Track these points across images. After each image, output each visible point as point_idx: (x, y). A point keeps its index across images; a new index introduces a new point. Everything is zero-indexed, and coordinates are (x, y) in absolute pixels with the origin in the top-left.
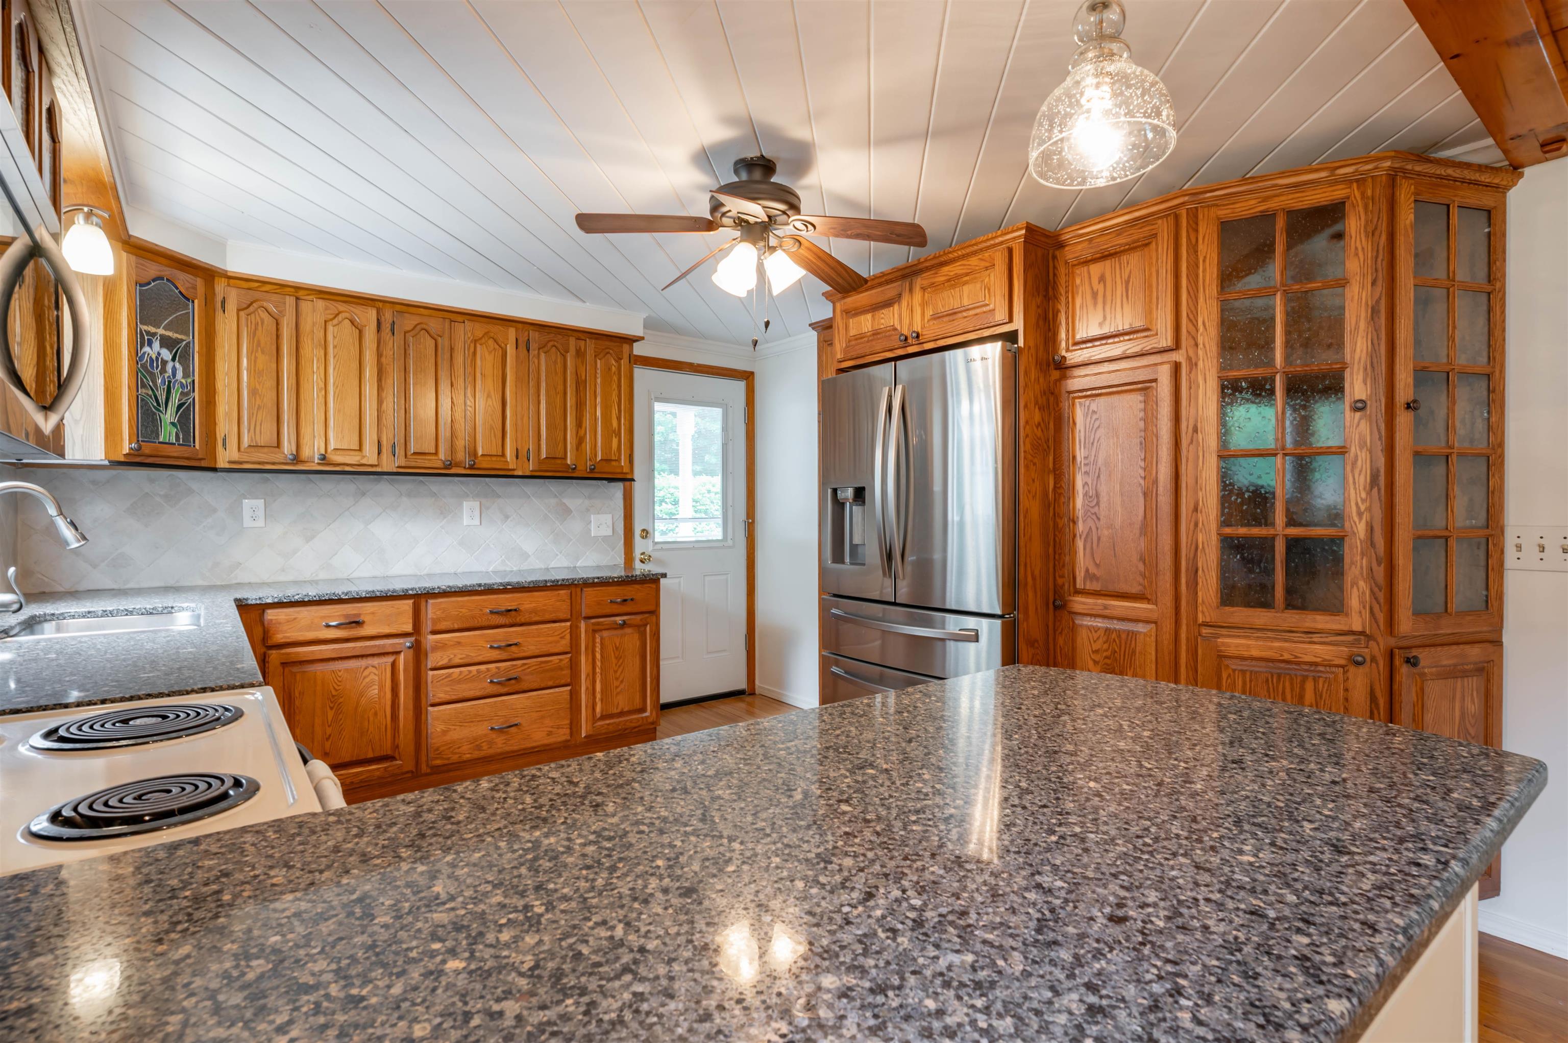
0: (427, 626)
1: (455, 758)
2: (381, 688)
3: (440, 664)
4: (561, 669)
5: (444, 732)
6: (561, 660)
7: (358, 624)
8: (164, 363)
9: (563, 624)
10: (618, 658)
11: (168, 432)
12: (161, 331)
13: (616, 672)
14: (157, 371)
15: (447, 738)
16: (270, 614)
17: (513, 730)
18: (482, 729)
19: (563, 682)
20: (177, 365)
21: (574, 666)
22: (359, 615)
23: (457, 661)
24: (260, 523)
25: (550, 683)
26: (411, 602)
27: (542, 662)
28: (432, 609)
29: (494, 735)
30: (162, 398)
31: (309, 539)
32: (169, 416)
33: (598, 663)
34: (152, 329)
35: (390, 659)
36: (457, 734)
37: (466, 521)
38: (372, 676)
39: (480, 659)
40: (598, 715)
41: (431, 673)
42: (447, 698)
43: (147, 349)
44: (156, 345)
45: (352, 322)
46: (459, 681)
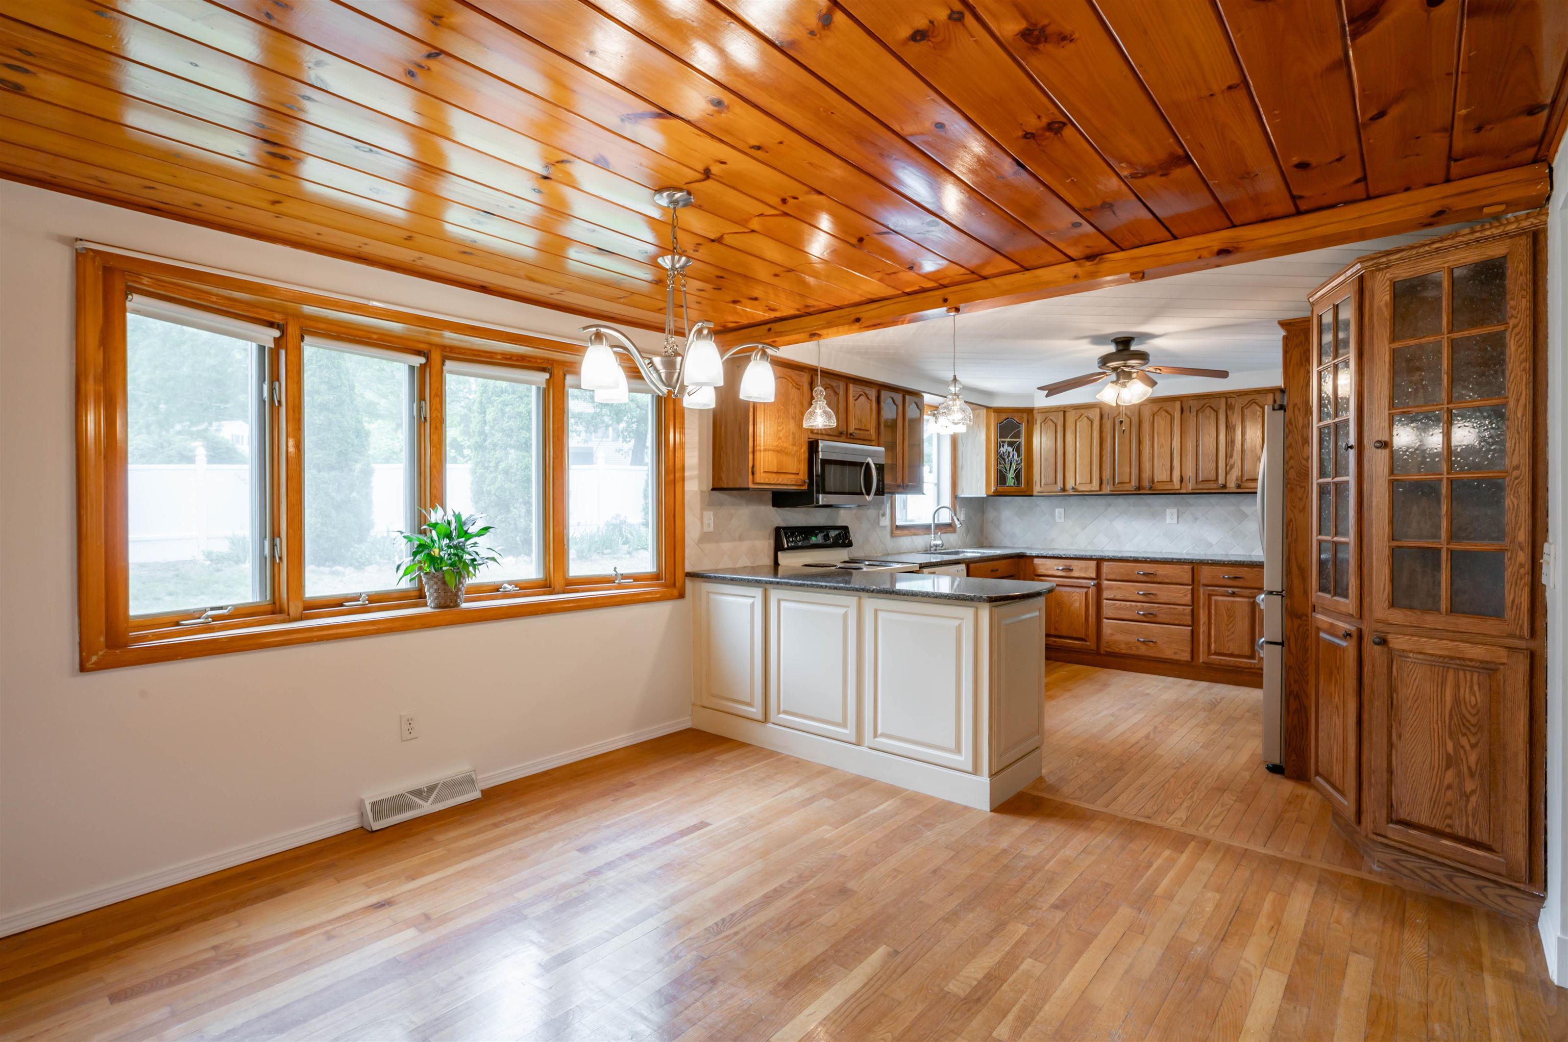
0: (1104, 576)
1: (1117, 650)
2: (1080, 604)
3: (1110, 597)
4: (1184, 615)
5: (1112, 635)
6: (1184, 609)
7: (1071, 570)
8: (1009, 453)
9: (1186, 587)
10: (1229, 616)
11: (1010, 481)
12: (1008, 440)
13: (1227, 625)
14: (1006, 457)
15: (1114, 638)
16: (1036, 561)
17: (1151, 643)
18: (1133, 639)
19: (1186, 623)
20: (1015, 453)
21: (1194, 615)
22: (1071, 566)
23: (1118, 597)
24: (1062, 520)
25: (1177, 622)
26: (1095, 562)
27: (1170, 608)
28: (1106, 566)
29: (1139, 644)
30: (1008, 468)
31: (1084, 528)
32: (1011, 475)
33: (1213, 617)
34: (1003, 440)
35: (1085, 590)
36: (1119, 637)
37: (1168, 521)
38: (1076, 597)
39: (1131, 599)
40: (1213, 652)
41: (1105, 601)
42: (1114, 616)
43: (1002, 449)
44: (1006, 446)
45: (1088, 418)
46: (1120, 609)
